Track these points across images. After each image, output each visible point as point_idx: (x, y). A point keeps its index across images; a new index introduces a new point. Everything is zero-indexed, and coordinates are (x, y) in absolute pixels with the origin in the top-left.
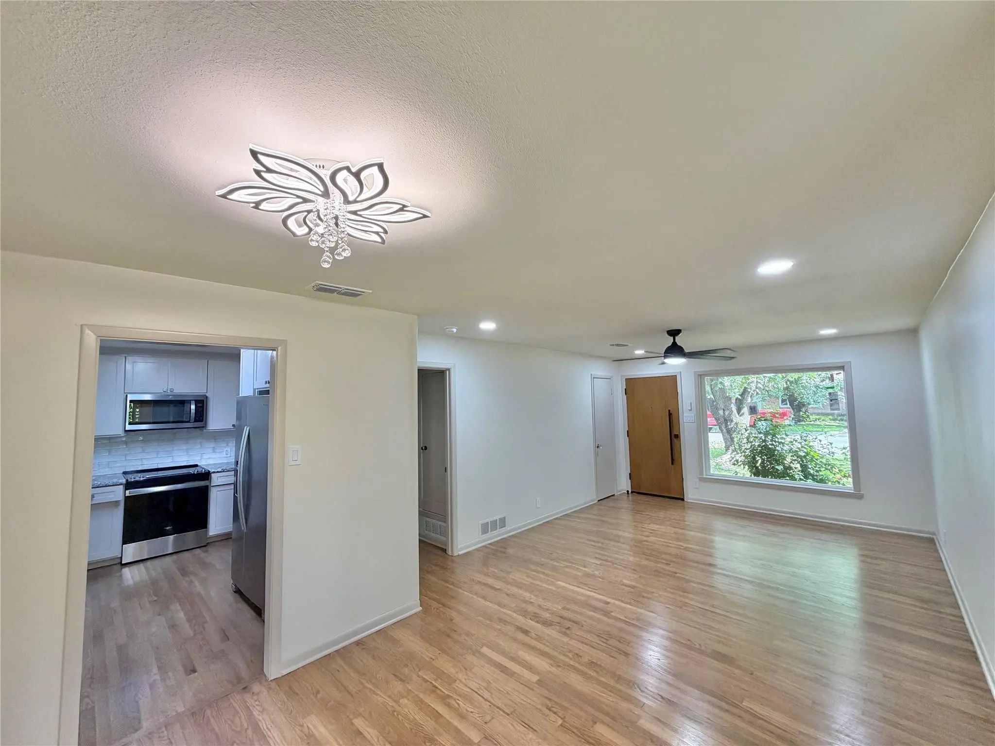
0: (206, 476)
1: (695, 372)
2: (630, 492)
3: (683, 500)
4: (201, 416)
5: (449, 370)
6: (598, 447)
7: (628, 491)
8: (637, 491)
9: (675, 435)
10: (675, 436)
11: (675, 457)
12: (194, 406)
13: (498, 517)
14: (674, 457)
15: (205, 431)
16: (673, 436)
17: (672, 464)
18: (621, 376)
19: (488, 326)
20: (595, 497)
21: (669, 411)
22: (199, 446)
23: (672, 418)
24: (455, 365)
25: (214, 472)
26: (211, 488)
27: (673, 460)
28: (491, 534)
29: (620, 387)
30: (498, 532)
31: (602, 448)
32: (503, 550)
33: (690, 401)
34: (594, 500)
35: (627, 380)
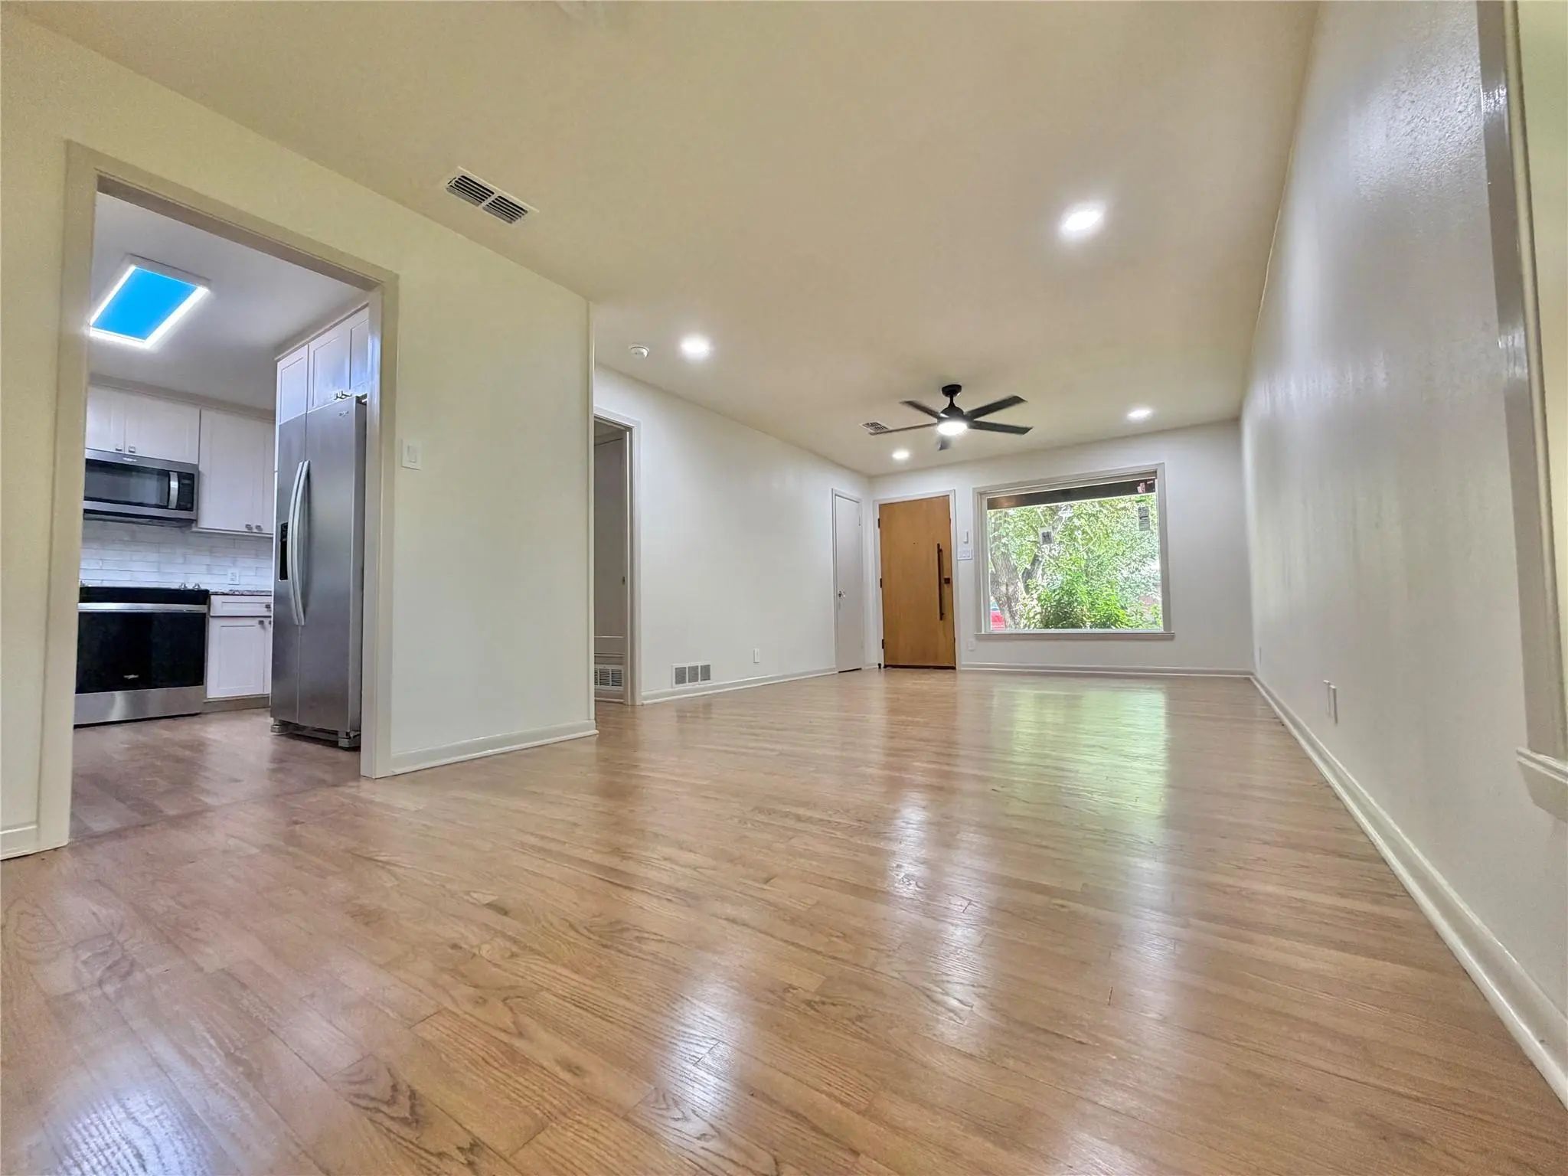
0: (202, 596)
1: (974, 489)
2: (882, 666)
3: (954, 668)
4: (189, 498)
5: (630, 429)
6: (840, 595)
7: (880, 665)
8: (891, 665)
9: (946, 579)
10: (945, 581)
11: (946, 611)
12: (177, 483)
13: (700, 664)
14: (944, 610)
15: (194, 529)
16: (943, 581)
17: (941, 619)
18: (874, 501)
19: (696, 347)
20: (834, 666)
21: (939, 545)
22: (181, 560)
23: (942, 555)
24: (639, 423)
25: (216, 594)
26: (210, 619)
27: (942, 614)
28: (688, 686)
29: (871, 517)
30: (700, 684)
31: (844, 597)
32: (705, 707)
33: (966, 531)
34: (833, 670)
35: (881, 506)
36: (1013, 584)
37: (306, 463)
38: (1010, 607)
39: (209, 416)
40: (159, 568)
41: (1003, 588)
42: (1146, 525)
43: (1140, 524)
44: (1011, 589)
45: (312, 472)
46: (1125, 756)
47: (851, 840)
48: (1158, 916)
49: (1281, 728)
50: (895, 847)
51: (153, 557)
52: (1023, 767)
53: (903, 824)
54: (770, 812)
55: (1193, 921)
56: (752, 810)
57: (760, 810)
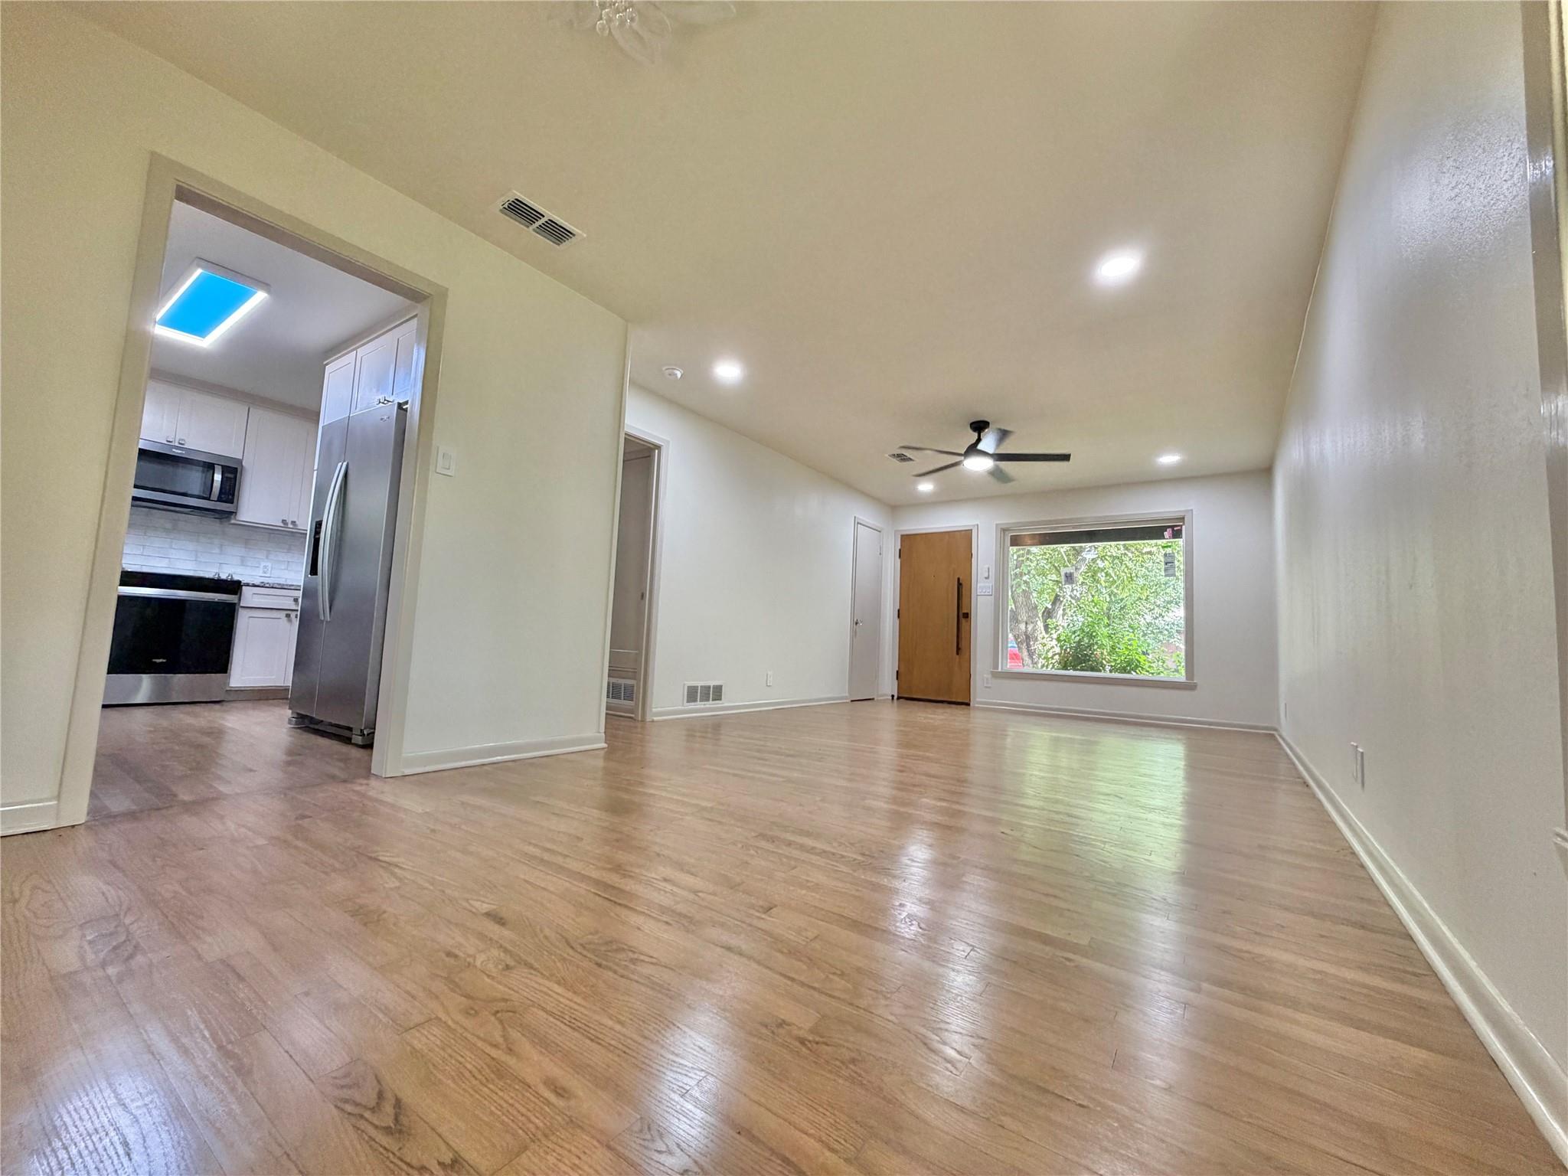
0: (234, 587)
1: (997, 525)
2: (895, 697)
3: (968, 704)
4: (230, 491)
5: (659, 447)
6: (856, 623)
7: (893, 696)
8: (906, 696)
9: (964, 614)
10: (963, 616)
11: (963, 644)
12: (220, 476)
13: (712, 683)
14: (961, 644)
15: (233, 521)
16: (961, 615)
17: (958, 654)
18: (896, 531)
19: (728, 371)
20: (847, 694)
21: (959, 579)
22: (217, 551)
23: (962, 590)
24: (668, 442)
25: (247, 585)
26: (240, 610)
27: (958, 649)
28: (699, 705)
29: (892, 547)
30: (710, 704)
31: (862, 626)
32: (715, 727)
33: (987, 566)
34: (846, 698)
35: (902, 536)
36: (1032, 622)
37: (345, 464)
38: (1028, 646)
39: (257, 414)
40: (196, 556)
41: (1022, 626)
42: (1170, 572)
43: (1166, 570)
44: (1030, 627)
45: (350, 472)
46: (1142, 807)
47: (856, 874)
48: (1165, 976)
49: (1306, 790)
50: (897, 884)
51: (191, 546)
52: (1036, 811)
53: (909, 862)
54: (772, 840)
55: (1205, 985)
56: (756, 837)
57: (762, 836)
